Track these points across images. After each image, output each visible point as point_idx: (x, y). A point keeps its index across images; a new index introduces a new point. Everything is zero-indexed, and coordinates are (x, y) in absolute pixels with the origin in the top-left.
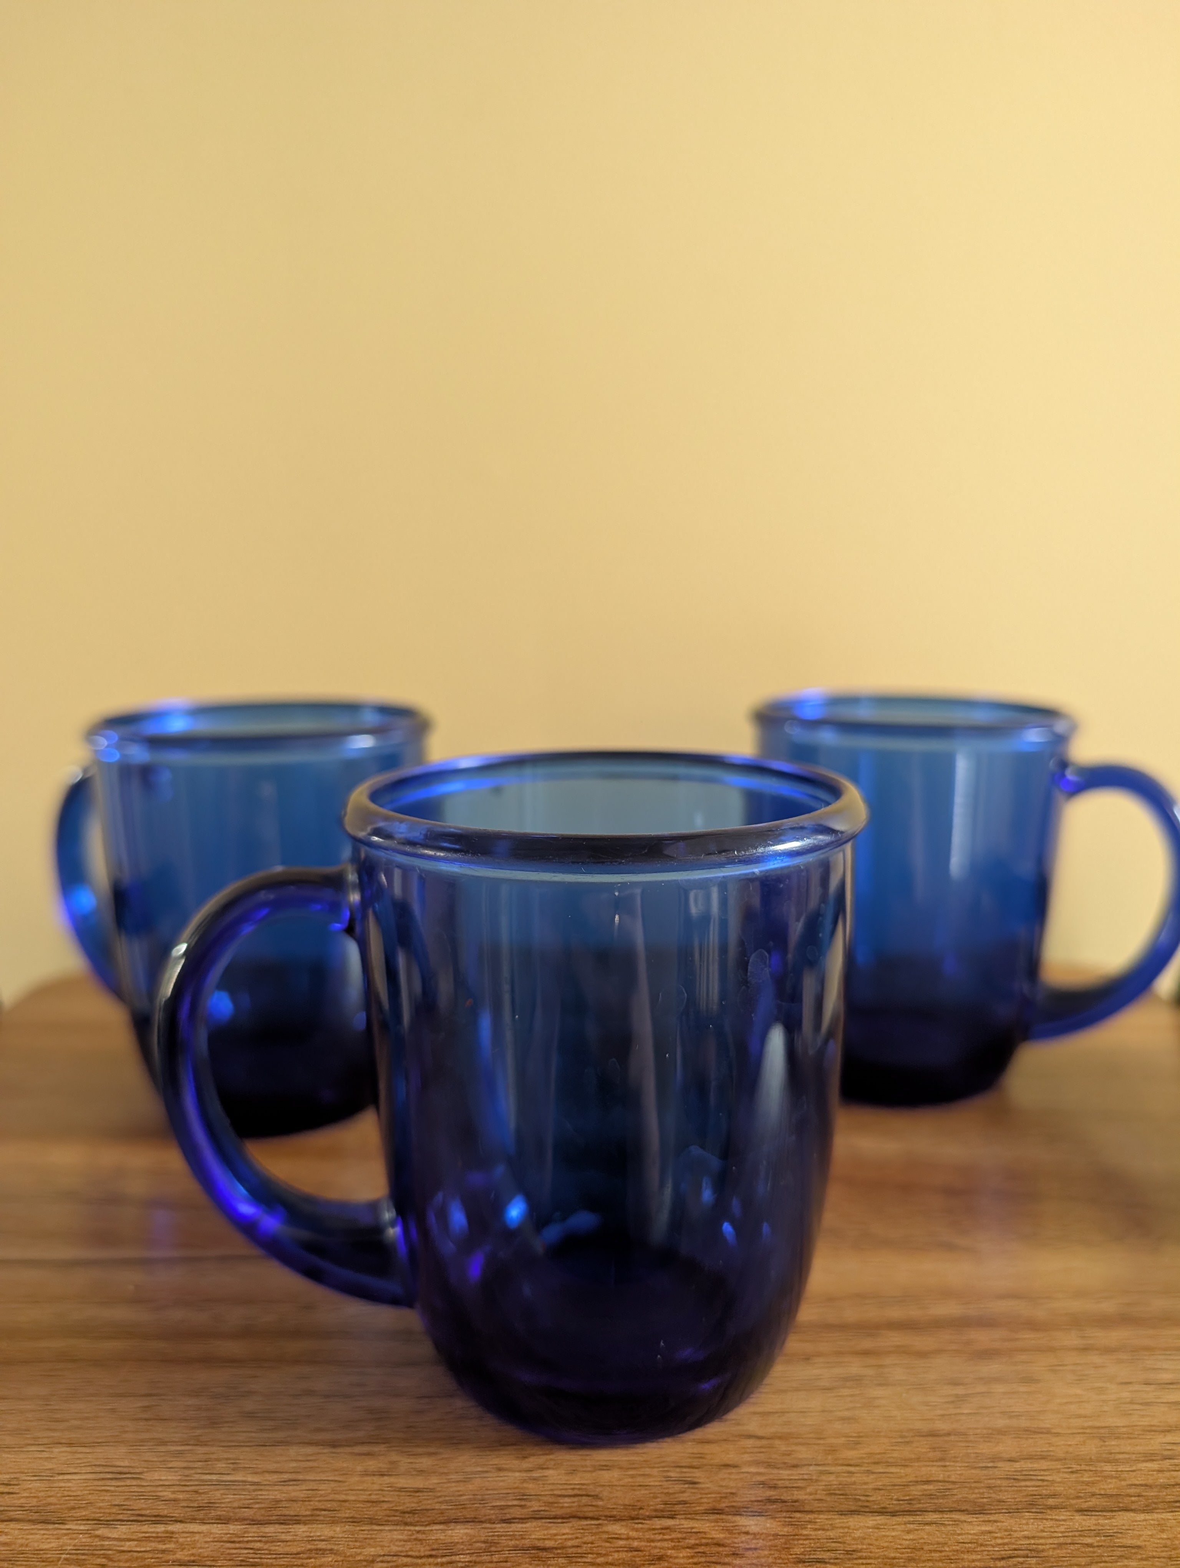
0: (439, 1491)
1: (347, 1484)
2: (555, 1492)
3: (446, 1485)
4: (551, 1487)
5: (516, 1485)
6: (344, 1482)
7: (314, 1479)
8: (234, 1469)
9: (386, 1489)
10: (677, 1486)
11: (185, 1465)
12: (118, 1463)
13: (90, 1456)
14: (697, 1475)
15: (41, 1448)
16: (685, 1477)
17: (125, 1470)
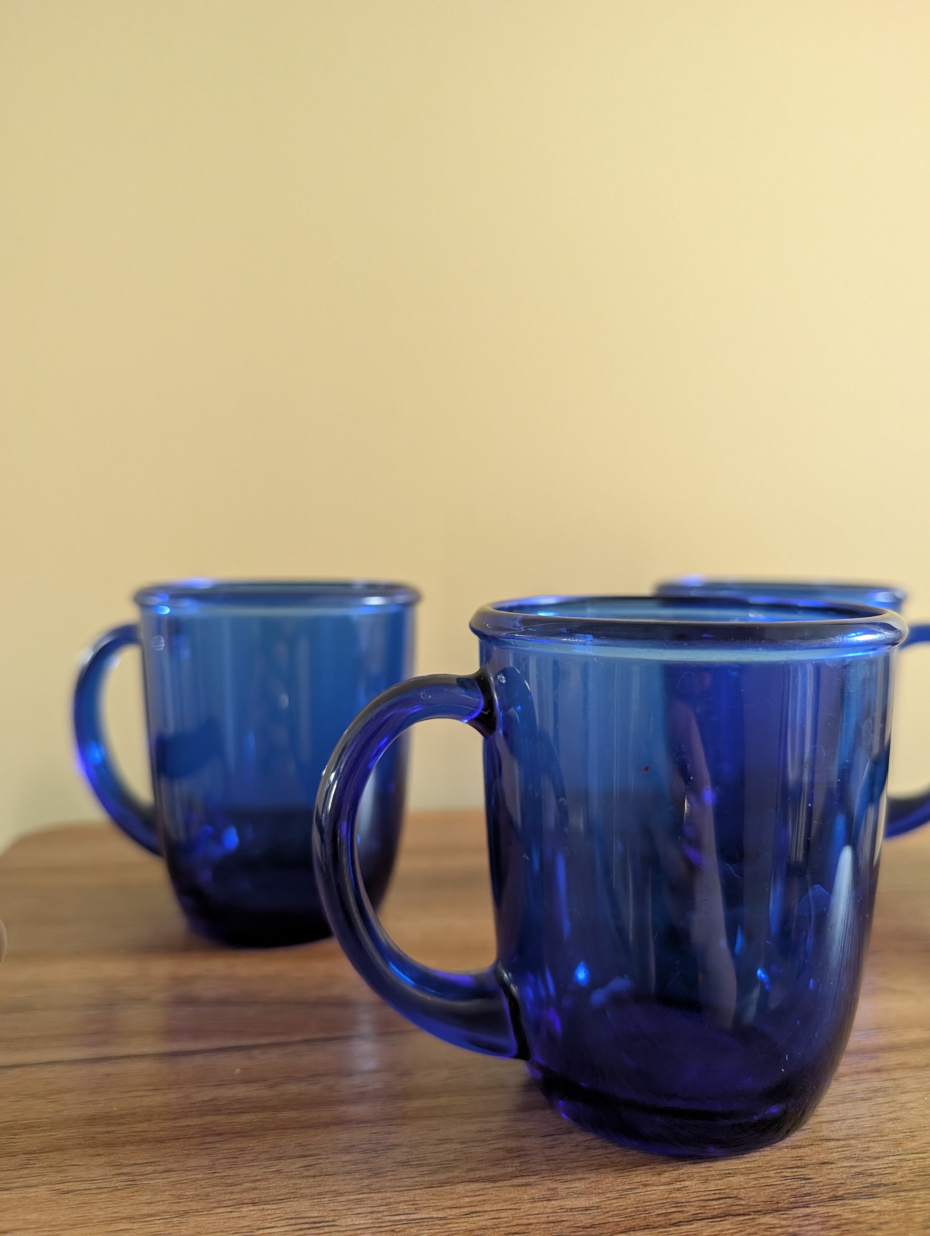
0: (606, 1208)
1: (522, 1210)
2: (702, 1198)
3: (608, 1203)
4: (695, 1195)
5: (666, 1196)
6: (520, 1209)
7: (491, 1209)
8: (416, 1209)
9: (558, 1211)
10: (796, 1183)
11: (370, 1210)
12: (309, 1215)
13: (278, 1211)
14: (806, 1172)
15: (229, 1209)
16: (798, 1176)
17: (317, 1220)
